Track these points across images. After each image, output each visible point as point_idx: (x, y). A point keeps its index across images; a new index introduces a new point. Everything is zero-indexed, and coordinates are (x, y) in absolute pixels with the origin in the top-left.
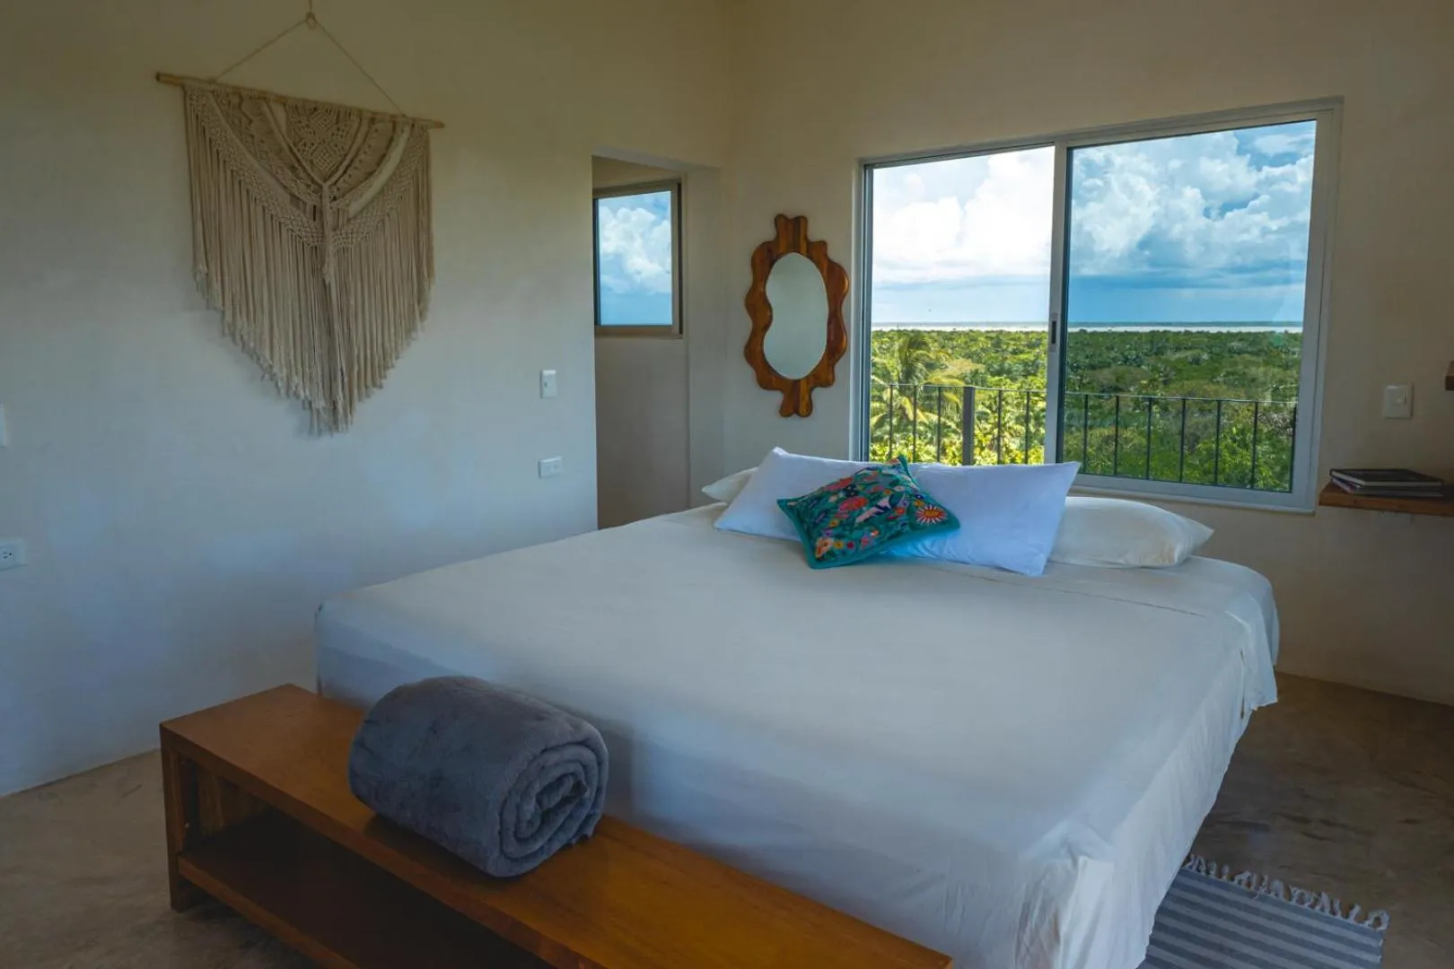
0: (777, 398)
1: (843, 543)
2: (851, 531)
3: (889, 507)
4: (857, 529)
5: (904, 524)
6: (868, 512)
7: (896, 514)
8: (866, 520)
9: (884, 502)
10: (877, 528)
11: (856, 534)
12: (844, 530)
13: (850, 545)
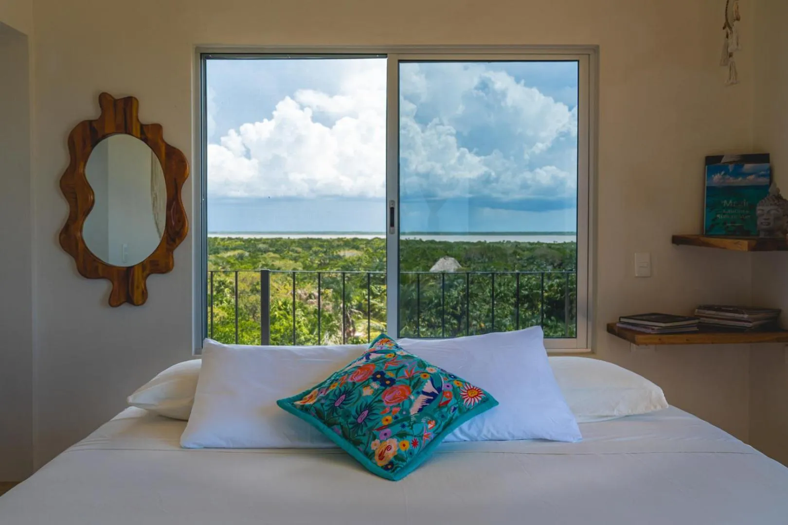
0: (103, 287)
1: (408, 441)
2: (411, 426)
3: (436, 392)
4: (415, 422)
5: (455, 409)
6: (418, 401)
7: (444, 399)
8: (420, 410)
9: (428, 387)
10: (433, 418)
11: (417, 429)
12: (403, 426)
13: (415, 444)
